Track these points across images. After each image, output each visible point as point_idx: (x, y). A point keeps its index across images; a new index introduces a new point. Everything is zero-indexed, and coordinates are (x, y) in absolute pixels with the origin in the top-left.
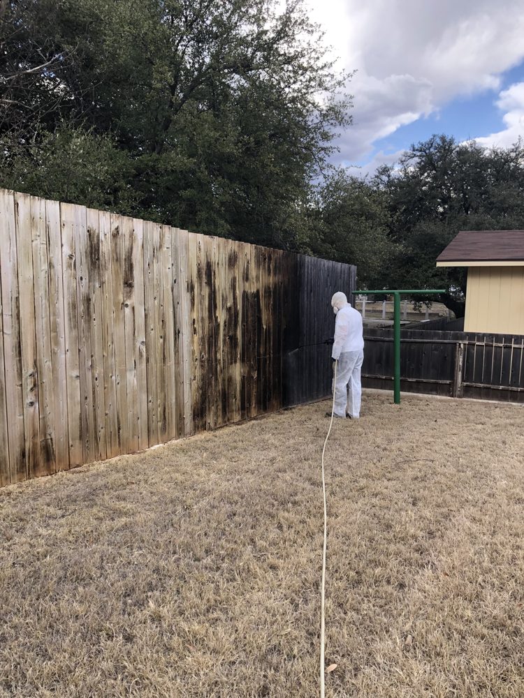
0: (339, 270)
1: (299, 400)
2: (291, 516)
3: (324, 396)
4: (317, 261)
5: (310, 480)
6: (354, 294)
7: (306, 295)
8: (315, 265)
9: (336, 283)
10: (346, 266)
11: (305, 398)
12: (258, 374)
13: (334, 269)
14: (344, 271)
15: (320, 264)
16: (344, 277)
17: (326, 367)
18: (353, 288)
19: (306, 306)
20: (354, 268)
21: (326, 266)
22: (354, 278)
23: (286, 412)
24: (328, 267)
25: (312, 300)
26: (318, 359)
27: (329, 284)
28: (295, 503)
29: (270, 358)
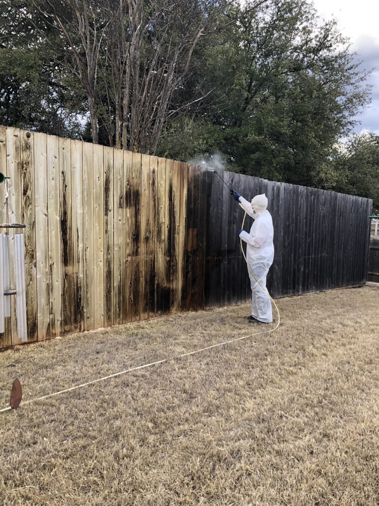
0: (360, 202)
1: (329, 286)
2: (333, 336)
3: (347, 286)
4: (345, 196)
5: (341, 324)
6: (370, 218)
7: (337, 219)
8: (344, 199)
9: (358, 211)
10: (365, 199)
11: (333, 285)
12: (304, 267)
13: (356, 201)
14: (364, 203)
15: (347, 198)
16: (364, 207)
17: (349, 266)
18: (370, 214)
19: (337, 225)
20: (371, 201)
21: (351, 199)
22: (370, 207)
23: (321, 293)
24: (352, 200)
25: (341, 221)
26: (343, 261)
27: (353, 211)
28: (334, 332)
29: (312, 258)
